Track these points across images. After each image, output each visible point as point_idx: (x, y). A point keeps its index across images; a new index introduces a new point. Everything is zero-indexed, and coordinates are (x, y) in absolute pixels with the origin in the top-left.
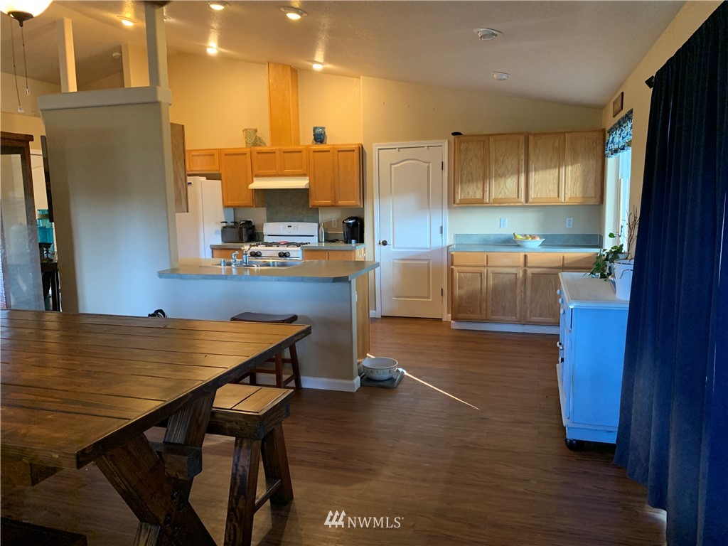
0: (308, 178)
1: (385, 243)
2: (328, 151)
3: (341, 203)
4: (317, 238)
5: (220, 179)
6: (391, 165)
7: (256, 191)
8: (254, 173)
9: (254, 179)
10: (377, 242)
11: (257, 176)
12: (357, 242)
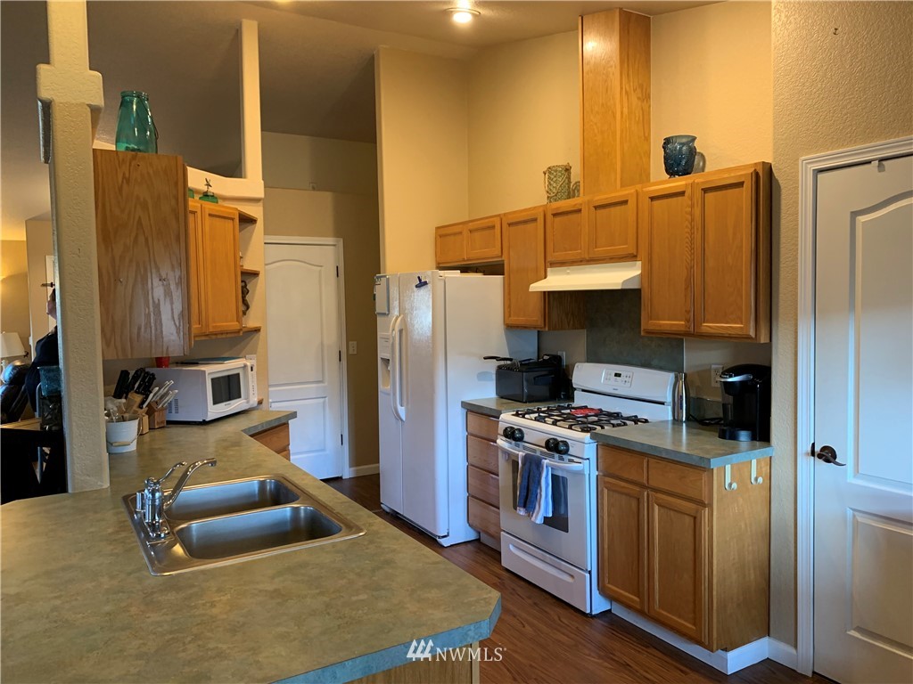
0: (639, 263)
1: (828, 455)
2: (682, 193)
3: (709, 326)
4: (670, 408)
5: (503, 274)
6: (855, 214)
7: (550, 297)
8: (549, 259)
9: (549, 269)
10: (804, 447)
11: (553, 264)
12: (753, 438)
